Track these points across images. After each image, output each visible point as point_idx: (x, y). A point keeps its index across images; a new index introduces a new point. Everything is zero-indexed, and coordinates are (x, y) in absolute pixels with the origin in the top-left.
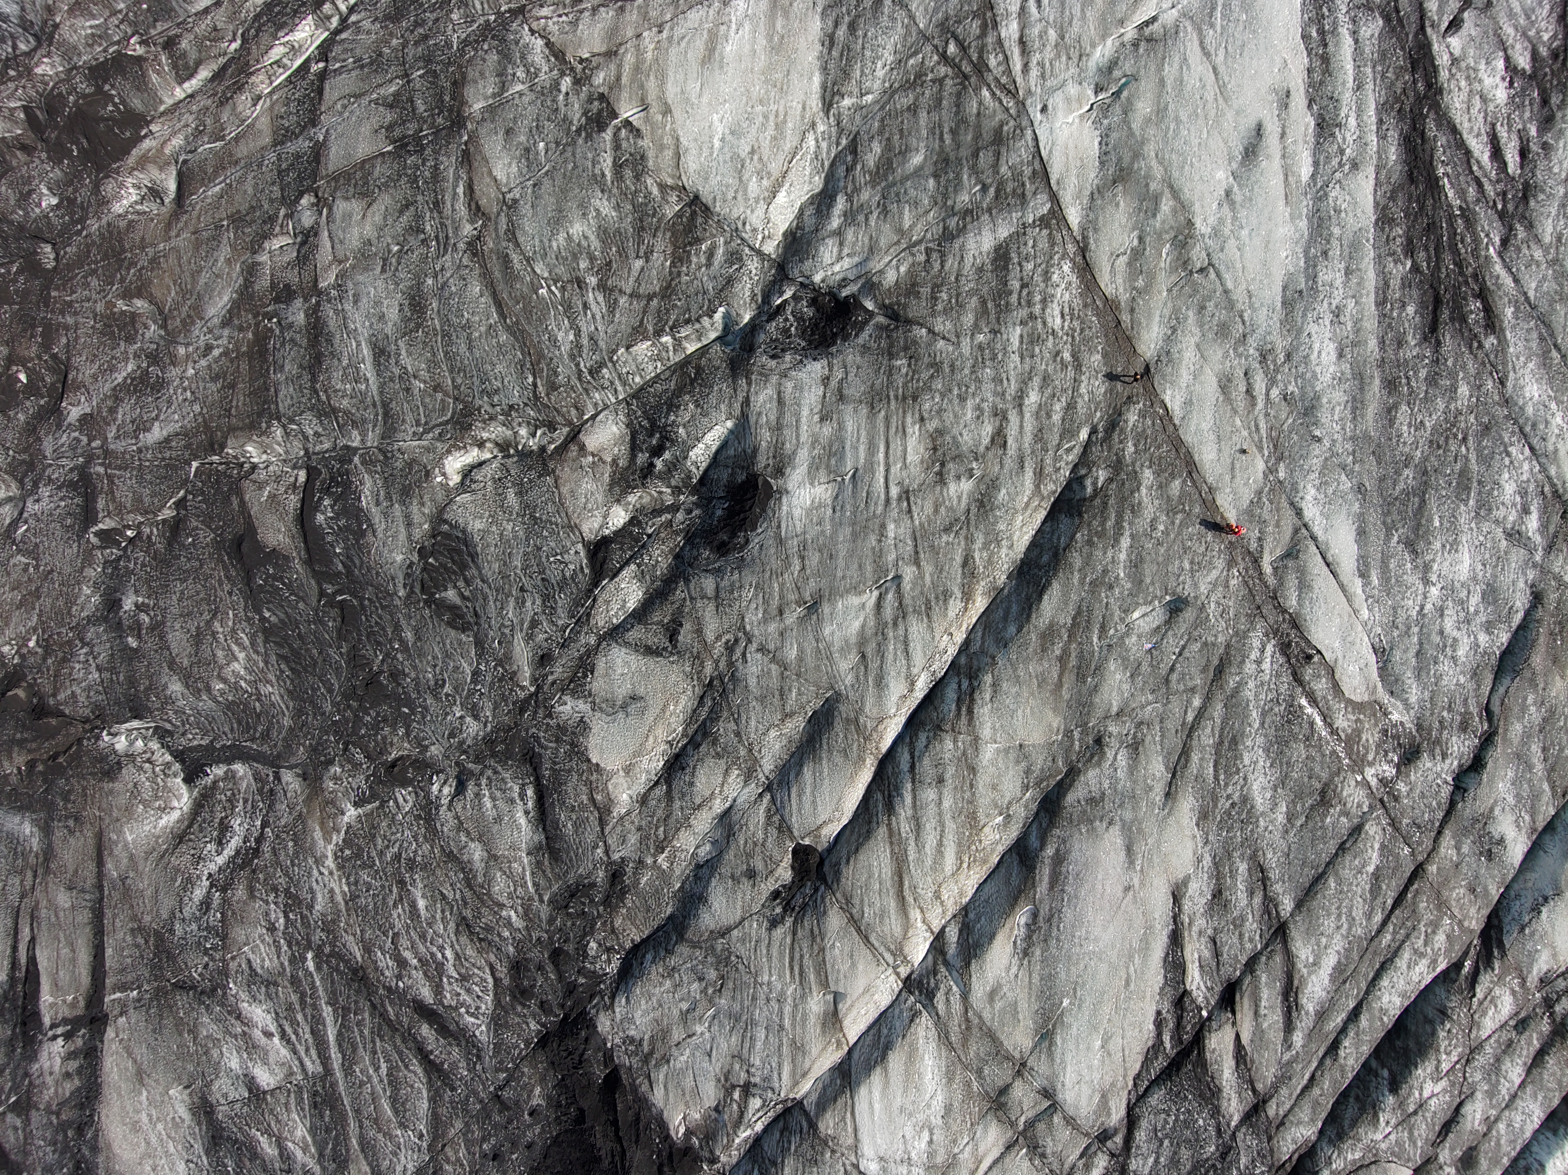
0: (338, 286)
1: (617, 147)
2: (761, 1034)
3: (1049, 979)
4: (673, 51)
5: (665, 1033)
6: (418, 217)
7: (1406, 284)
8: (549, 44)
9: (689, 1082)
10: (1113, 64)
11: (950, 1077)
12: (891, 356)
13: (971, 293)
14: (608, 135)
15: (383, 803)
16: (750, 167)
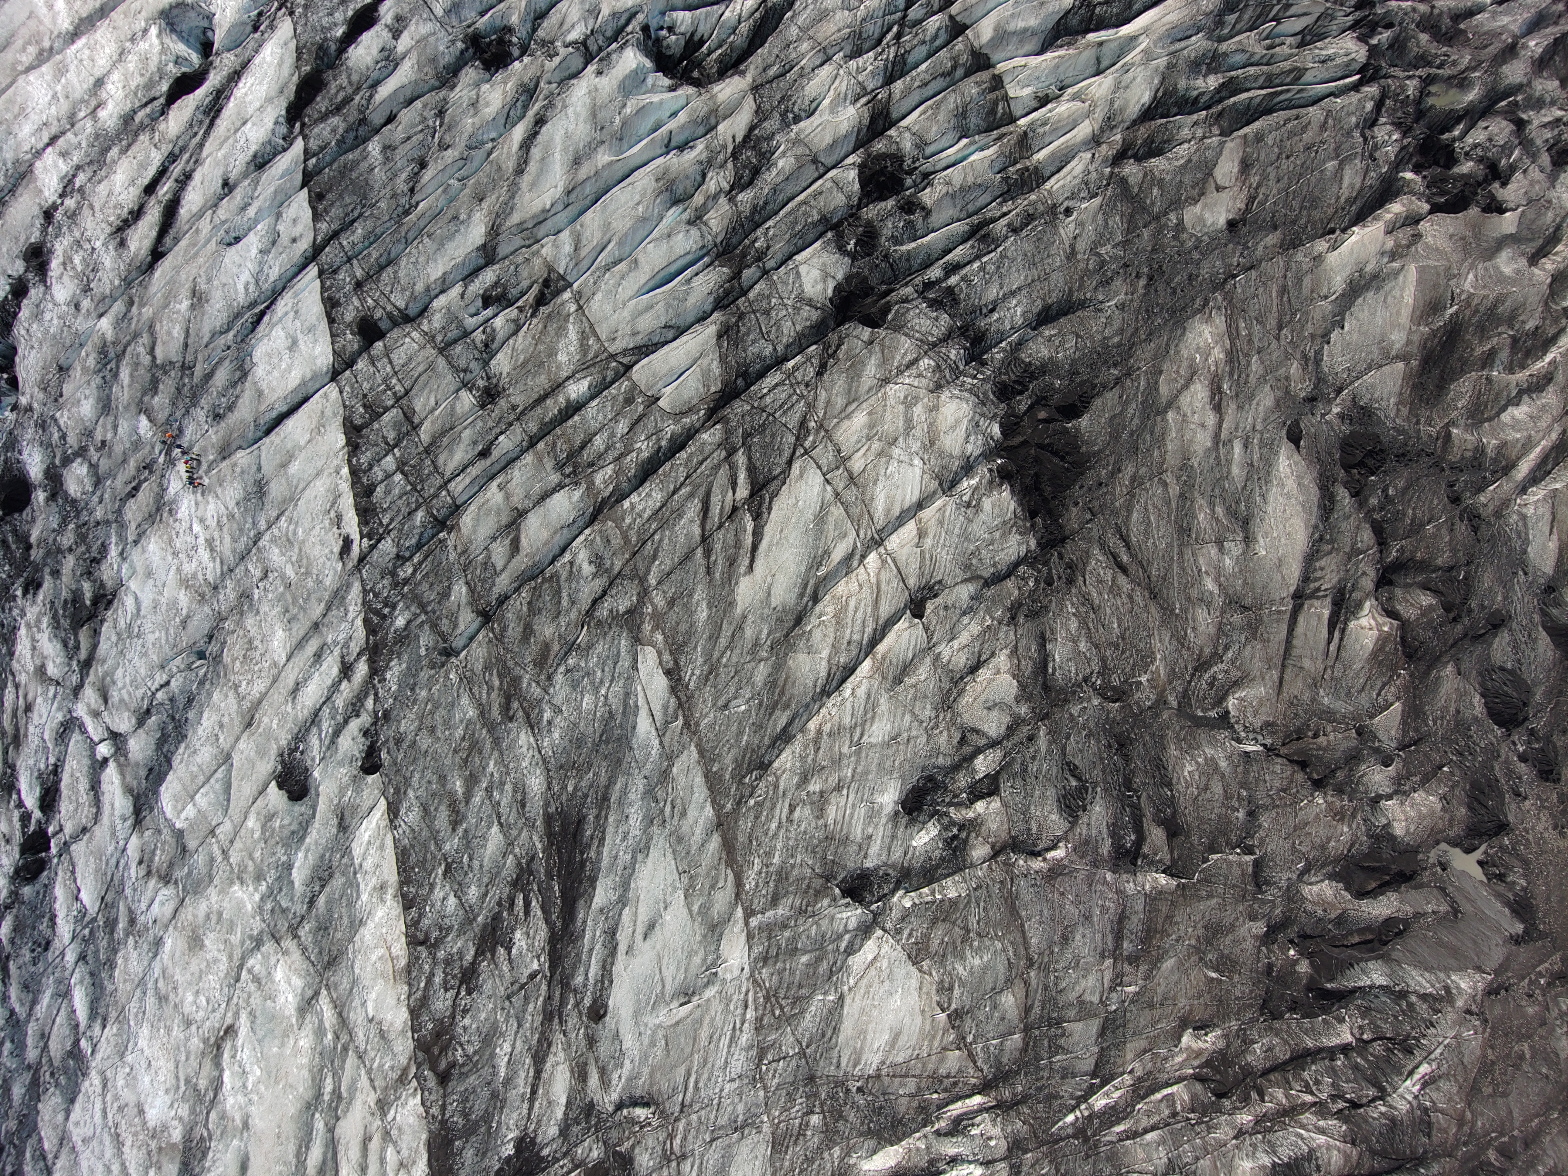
0: (1103, 957)
1: (950, 999)
2: (957, 531)
3: (817, 539)
4: (914, 1042)
5: (1003, 536)
6: (1056, 984)
7: (589, 846)
8: (975, 1062)
9: (996, 511)
10: (707, 985)
11: (872, 498)
12: (833, 861)
13: (790, 885)
14: (954, 1006)
15: (1126, 681)
16: (884, 975)
